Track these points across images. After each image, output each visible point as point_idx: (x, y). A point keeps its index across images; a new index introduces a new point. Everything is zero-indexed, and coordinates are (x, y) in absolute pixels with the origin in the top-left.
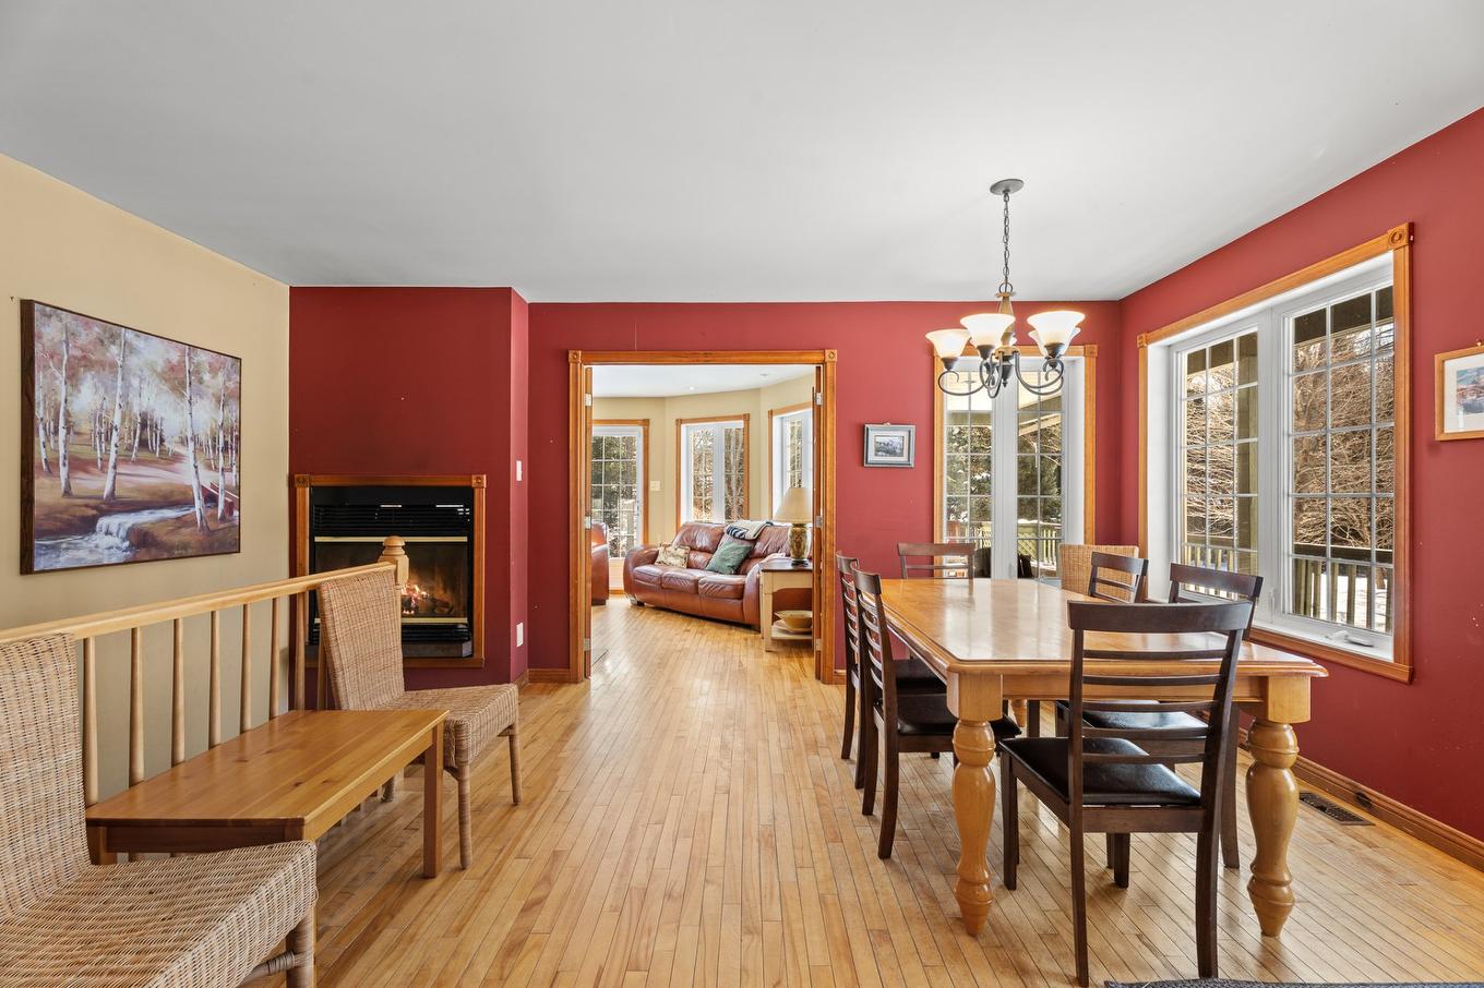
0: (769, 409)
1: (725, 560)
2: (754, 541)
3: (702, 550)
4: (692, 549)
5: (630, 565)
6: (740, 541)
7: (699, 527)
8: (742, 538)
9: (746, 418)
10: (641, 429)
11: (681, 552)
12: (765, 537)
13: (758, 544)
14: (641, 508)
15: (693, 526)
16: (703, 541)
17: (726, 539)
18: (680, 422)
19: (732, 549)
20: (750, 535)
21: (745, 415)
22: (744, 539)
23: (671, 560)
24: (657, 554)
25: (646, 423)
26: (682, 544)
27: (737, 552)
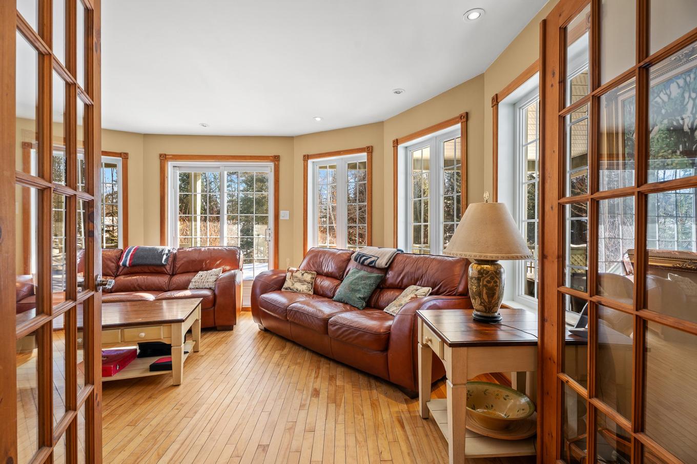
0: (394, 138)
1: (354, 291)
2: (385, 270)
3: (329, 275)
4: (319, 274)
5: (258, 291)
6: (369, 269)
7: (325, 253)
8: (372, 266)
9: (369, 150)
10: (272, 164)
11: (308, 277)
12: (397, 267)
13: (390, 275)
14: (273, 235)
15: (319, 252)
16: (330, 266)
17: (352, 266)
18: (307, 157)
19: (362, 278)
20: (382, 262)
21: (368, 147)
22: (374, 267)
23: (298, 286)
24: (284, 280)
25: (276, 159)
26: (307, 270)
27: (368, 282)
